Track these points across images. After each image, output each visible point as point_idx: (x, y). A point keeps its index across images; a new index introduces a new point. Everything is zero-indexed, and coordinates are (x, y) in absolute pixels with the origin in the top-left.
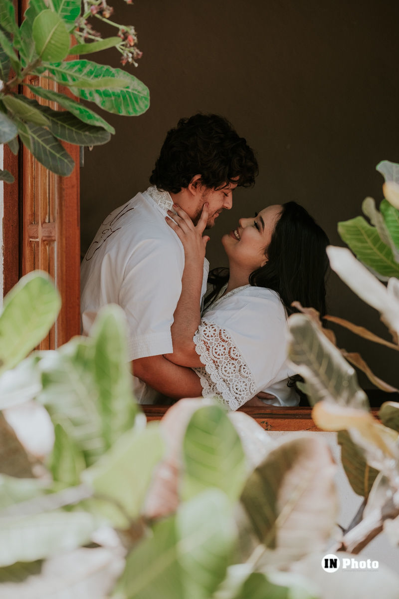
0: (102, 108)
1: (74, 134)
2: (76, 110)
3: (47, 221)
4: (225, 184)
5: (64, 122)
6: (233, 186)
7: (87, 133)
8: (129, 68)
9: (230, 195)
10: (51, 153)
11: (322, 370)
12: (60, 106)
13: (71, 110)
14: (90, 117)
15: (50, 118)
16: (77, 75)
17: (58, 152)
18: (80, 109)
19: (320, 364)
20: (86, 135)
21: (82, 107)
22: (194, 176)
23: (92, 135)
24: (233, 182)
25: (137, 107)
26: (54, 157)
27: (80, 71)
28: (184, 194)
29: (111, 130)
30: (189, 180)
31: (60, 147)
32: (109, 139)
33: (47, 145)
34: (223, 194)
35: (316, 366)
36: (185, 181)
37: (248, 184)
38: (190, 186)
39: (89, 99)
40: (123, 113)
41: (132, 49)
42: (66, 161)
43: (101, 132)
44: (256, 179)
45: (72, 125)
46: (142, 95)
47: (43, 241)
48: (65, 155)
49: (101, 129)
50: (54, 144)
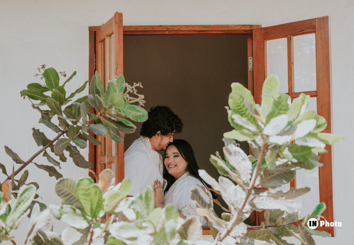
0: (132, 120)
1: (123, 129)
2: (124, 121)
3: (109, 155)
4: (170, 134)
5: (120, 125)
6: (173, 134)
7: (127, 129)
8: (142, 106)
9: (172, 137)
10: (116, 136)
11: (200, 202)
12: (117, 119)
13: (122, 121)
14: (128, 123)
15: (115, 124)
16: (124, 109)
17: (118, 135)
18: (125, 121)
19: (200, 200)
20: (127, 130)
21: (126, 120)
22: (157, 132)
23: (129, 129)
24: (173, 132)
25: (144, 119)
26: (117, 137)
27: (125, 108)
28: (154, 138)
29: (135, 127)
30: (156, 133)
31: (119, 134)
32: (135, 131)
33: (115, 133)
34: (169, 137)
35: (199, 200)
36: (154, 134)
37: (179, 132)
38: (156, 135)
39: (128, 117)
40: (139, 121)
41: (142, 101)
42: (121, 138)
43: (132, 128)
44: (182, 130)
45: (122, 126)
46: (145, 114)
47: (108, 163)
48: (120, 136)
49: (132, 127)
50: (117, 133)
